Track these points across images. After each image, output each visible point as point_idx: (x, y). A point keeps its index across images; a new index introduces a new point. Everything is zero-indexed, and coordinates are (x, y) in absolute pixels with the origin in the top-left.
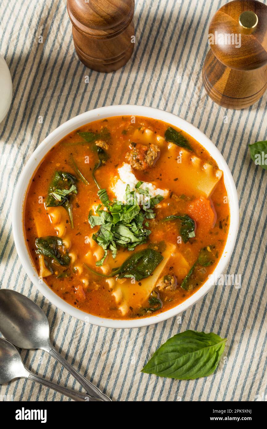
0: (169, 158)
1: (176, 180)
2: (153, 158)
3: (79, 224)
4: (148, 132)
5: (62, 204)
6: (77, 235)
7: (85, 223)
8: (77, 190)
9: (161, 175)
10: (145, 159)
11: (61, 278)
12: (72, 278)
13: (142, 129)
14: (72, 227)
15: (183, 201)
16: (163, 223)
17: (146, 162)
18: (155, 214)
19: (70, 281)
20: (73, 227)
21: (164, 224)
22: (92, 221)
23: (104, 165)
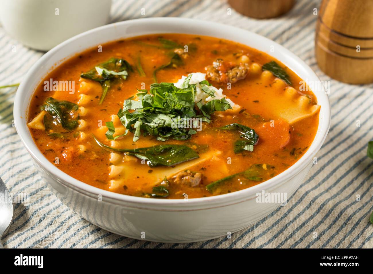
0: (257, 84)
1: (256, 102)
2: (238, 76)
3: (109, 103)
4: (244, 58)
5: (101, 81)
6: (102, 110)
7: (118, 104)
8: (127, 76)
9: (238, 93)
10: (227, 72)
11: (54, 137)
12: (68, 140)
13: (238, 55)
14: (99, 102)
15: (255, 119)
16: (216, 130)
17: (227, 76)
18: (211, 121)
19: (63, 142)
20: (101, 103)
21: (218, 131)
22: (128, 103)
23: (174, 68)
